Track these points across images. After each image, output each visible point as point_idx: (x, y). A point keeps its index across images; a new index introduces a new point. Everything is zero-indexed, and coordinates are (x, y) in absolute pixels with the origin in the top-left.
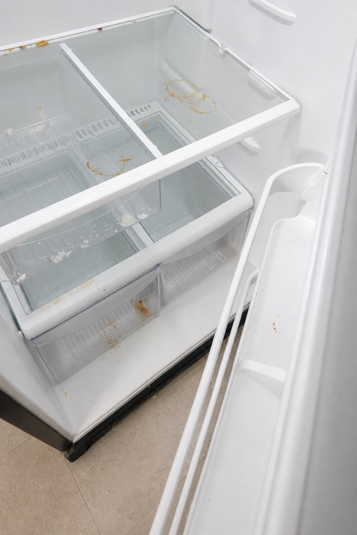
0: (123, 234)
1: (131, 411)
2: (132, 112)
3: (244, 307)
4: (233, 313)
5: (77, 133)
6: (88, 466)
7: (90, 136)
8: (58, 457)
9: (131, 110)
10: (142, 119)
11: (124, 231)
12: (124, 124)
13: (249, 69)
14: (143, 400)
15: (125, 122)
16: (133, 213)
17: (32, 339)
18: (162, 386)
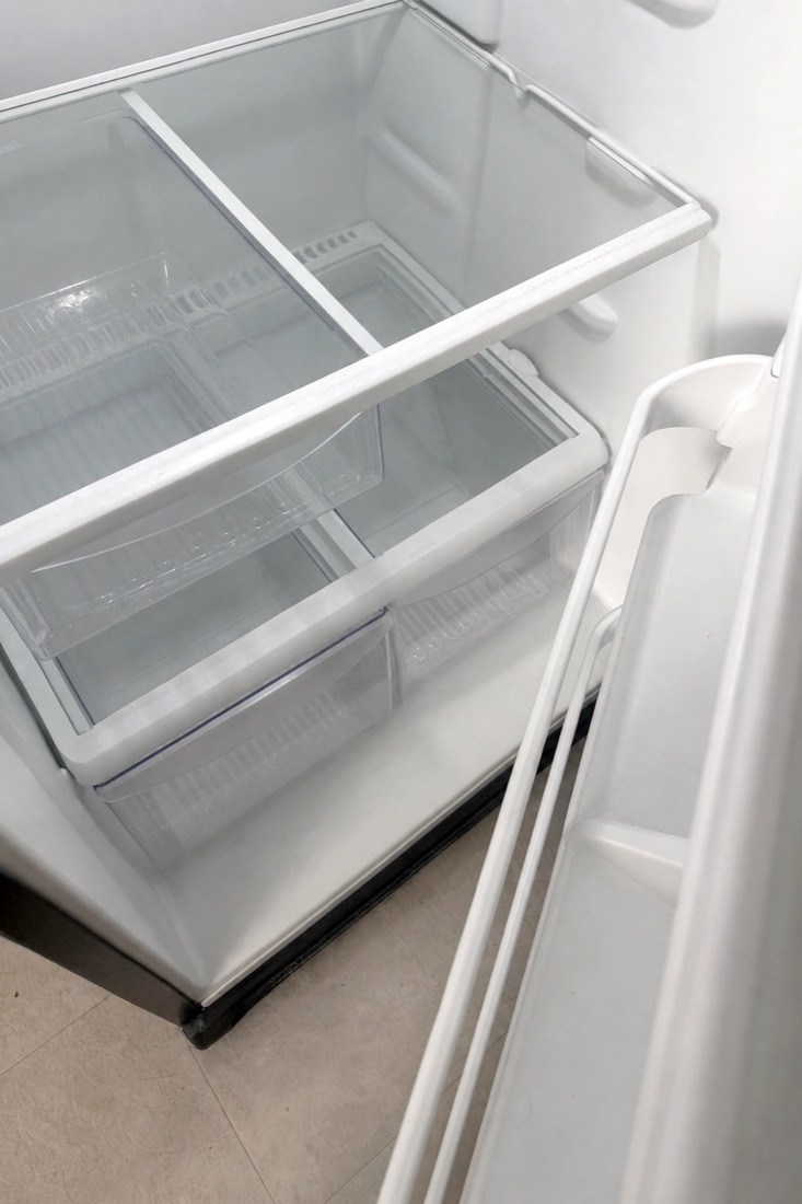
0: (297, 537)
1: (329, 938)
2: (308, 251)
3: (587, 696)
4: (559, 709)
5: (181, 300)
6: (239, 1056)
7: (213, 308)
8: (171, 1037)
9: (307, 245)
10: (334, 264)
11: (299, 530)
12: (287, 279)
13: (587, 135)
14: (357, 913)
15: (289, 276)
16: (320, 488)
17: (95, 787)
18: (399, 882)
